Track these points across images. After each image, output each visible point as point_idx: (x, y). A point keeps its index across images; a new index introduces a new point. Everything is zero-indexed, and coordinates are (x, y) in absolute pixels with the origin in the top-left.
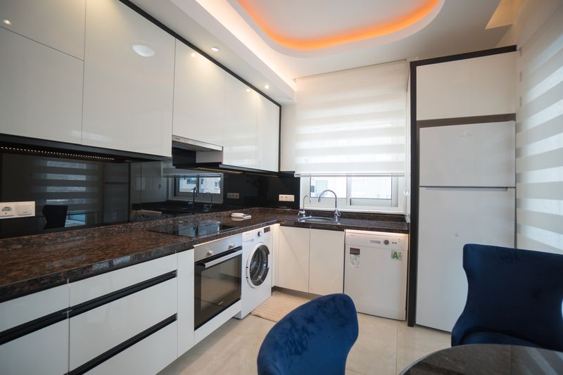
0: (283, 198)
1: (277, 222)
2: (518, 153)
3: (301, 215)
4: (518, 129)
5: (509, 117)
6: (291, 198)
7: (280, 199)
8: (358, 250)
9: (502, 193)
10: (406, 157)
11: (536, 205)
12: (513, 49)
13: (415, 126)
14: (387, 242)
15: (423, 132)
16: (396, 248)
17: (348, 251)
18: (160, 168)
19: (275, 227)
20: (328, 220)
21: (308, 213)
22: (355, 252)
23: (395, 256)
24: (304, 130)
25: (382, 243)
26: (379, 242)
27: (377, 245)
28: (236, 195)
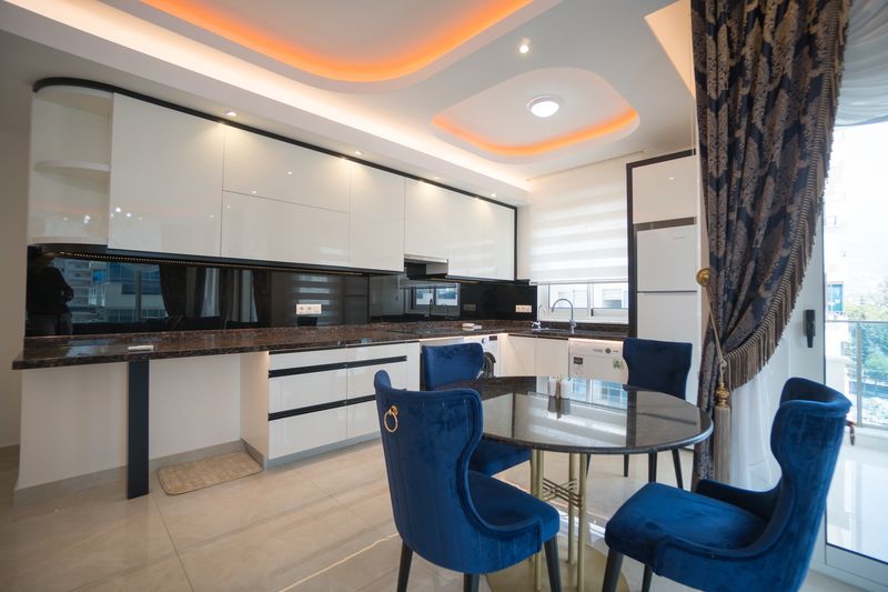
0: (520, 309)
1: (505, 332)
3: (536, 327)
6: (527, 309)
7: (517, 311)
8: (581, 359)
10: (624, 261)
13: (631, 230)
14: (608, 351)
15: (640, 235)
16: (615, 356)
17: (572, 360)
18: (396, 281)
19: (503, 337)
20: (559, 330)
21: (544, 324)
22: (578, 361)
23: (616, 364)
24: (540, 234)
25: (604, 351)
26: (600, 351)
27: (598, 353)
28: (471, 307)
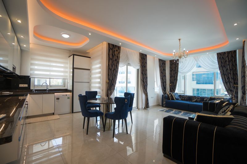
0: (22, 86)
2: (90, 76)
4: (90, 72)
5: (89, 70)
6: (26, 85)
7: (20, 86)
9: (88, 83)
11: (93, 85)
12: (90, 58)
13: (73, 68)
14: (66, 95)
15: (75, 70)
16: (68, 96)
17: (56, 99)
22: (58, 99)
23: (68, 98)
26: (64, 95)
27: (64, 96)
